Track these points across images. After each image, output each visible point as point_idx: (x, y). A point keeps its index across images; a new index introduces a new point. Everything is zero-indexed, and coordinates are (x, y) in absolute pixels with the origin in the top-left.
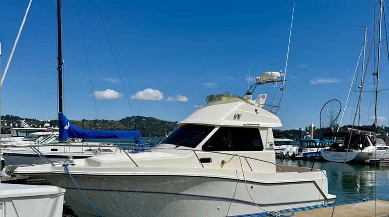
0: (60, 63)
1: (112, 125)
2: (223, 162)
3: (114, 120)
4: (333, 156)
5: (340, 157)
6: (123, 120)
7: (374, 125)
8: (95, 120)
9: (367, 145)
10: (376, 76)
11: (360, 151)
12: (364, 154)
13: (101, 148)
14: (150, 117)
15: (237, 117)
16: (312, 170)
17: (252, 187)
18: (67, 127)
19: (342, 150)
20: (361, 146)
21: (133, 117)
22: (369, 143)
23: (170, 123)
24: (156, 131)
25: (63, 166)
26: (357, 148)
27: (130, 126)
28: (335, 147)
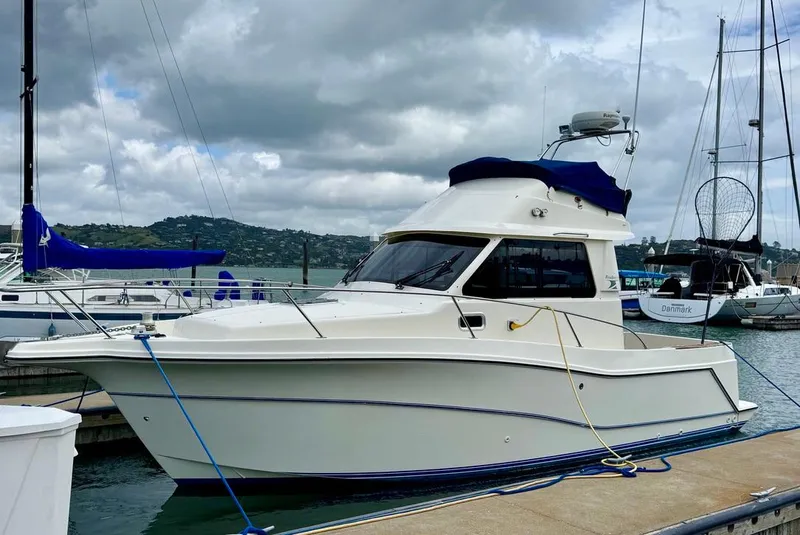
0: (30, 82)
1: (129, 238)
2: (511, 325)
3: (134, 225)
4: (669, 309)
5: (683, 310)
6: (157, 225)
7: (756, 239)
8: (87, 225)
9: (743, 283)
10: (756, 129)
11: (729, 297)
12: (738, 303)
13: (130, 292)
14: (224, 219)
15: (538, 214)
16: (702, 342)
17: (581, 386)
18: (44, 241)
19: (689, 294)
20: (730, 285)
21: (181, 220)
22: (747, 279)
23: (271, 231)
24: (238, 252)
25: (135, 338)
26: (720, 289)
27: (173, 239)
28: (672, 289)
